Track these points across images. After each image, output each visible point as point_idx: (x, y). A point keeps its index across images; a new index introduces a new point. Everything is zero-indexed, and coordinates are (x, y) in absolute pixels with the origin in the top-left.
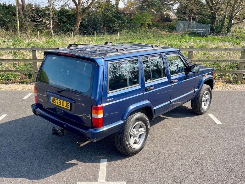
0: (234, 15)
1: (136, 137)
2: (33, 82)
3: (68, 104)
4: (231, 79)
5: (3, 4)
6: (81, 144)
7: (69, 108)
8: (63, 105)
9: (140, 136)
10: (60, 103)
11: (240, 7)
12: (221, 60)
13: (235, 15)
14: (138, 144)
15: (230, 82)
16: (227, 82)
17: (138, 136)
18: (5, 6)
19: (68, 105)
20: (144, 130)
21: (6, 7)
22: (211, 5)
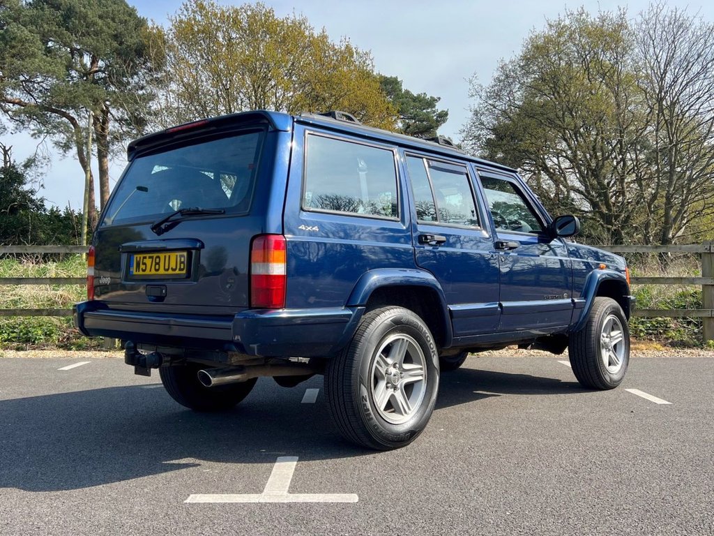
0: (670, 236)
1: (395, 388)
2: (99, 345)
3: (183, 260)
4: (685, 338)
5: (52, 210)
6: (214, 376)
7: (183, 270)
8: (167, 267)
9: (409, 388)
10: (158, 264)
11: (685, 215)
12: (646, 280)
13: (673, 237)
14: (402, 414)
15: (683, 345)
16: (673, 345)
17: (401, 385)
18: (55, 216)
19: (181, 263)
20: (421, 369)
21: (58, 216)
22: (604, 210)
